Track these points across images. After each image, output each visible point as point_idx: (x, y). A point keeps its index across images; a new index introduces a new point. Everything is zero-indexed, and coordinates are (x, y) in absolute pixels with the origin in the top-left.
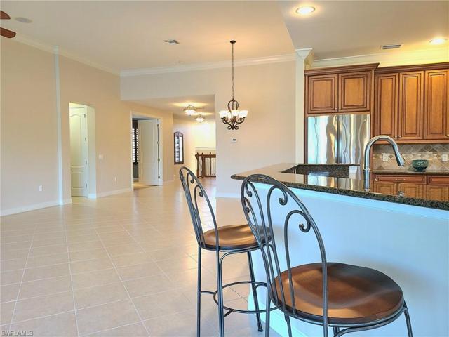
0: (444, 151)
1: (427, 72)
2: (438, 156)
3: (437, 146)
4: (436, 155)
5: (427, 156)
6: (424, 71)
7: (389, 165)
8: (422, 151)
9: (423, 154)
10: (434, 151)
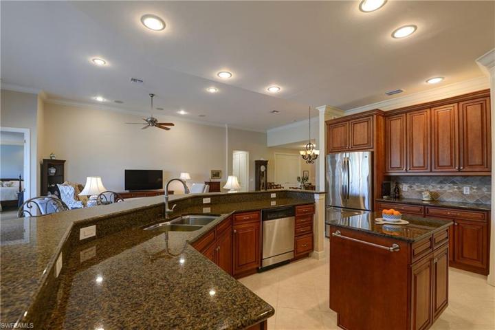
0: (466, 183)
1: (433, 109)
2: (459, 188)
3: (456, 178)
4: (456, 187)
5: (447, 188)
6: (430, 108)
7: (409, 194)
8: (441, 182)
9: (443, 185)
10: (454, 183)
